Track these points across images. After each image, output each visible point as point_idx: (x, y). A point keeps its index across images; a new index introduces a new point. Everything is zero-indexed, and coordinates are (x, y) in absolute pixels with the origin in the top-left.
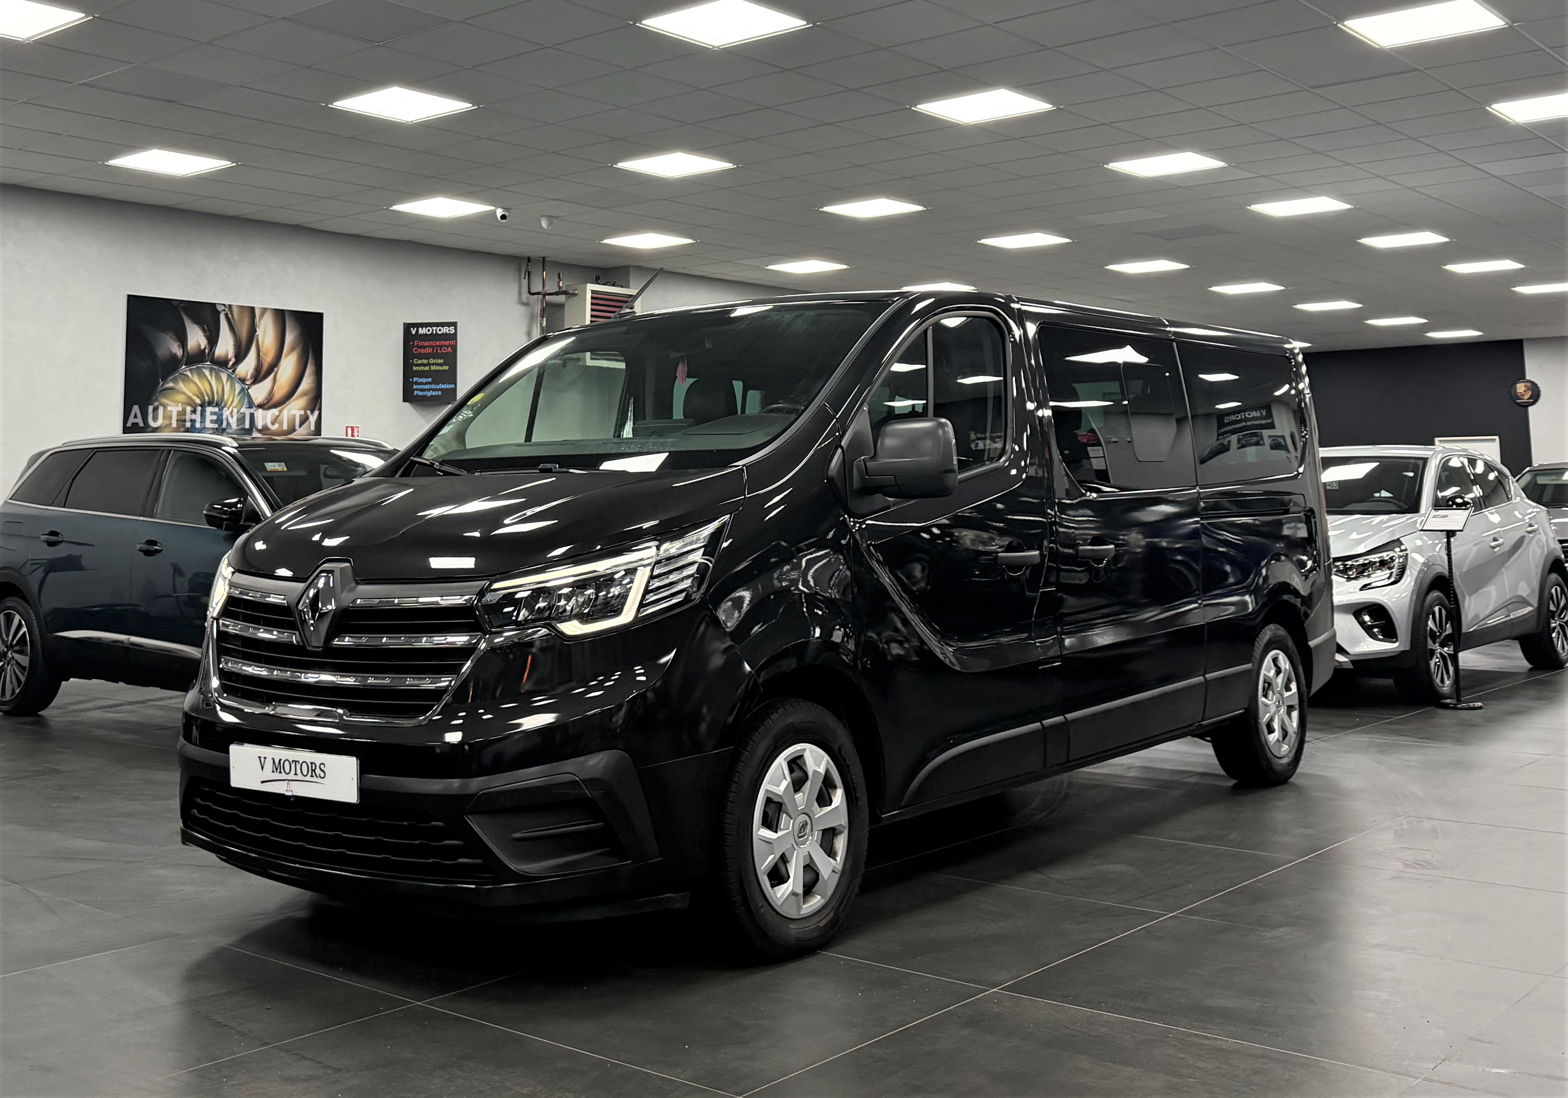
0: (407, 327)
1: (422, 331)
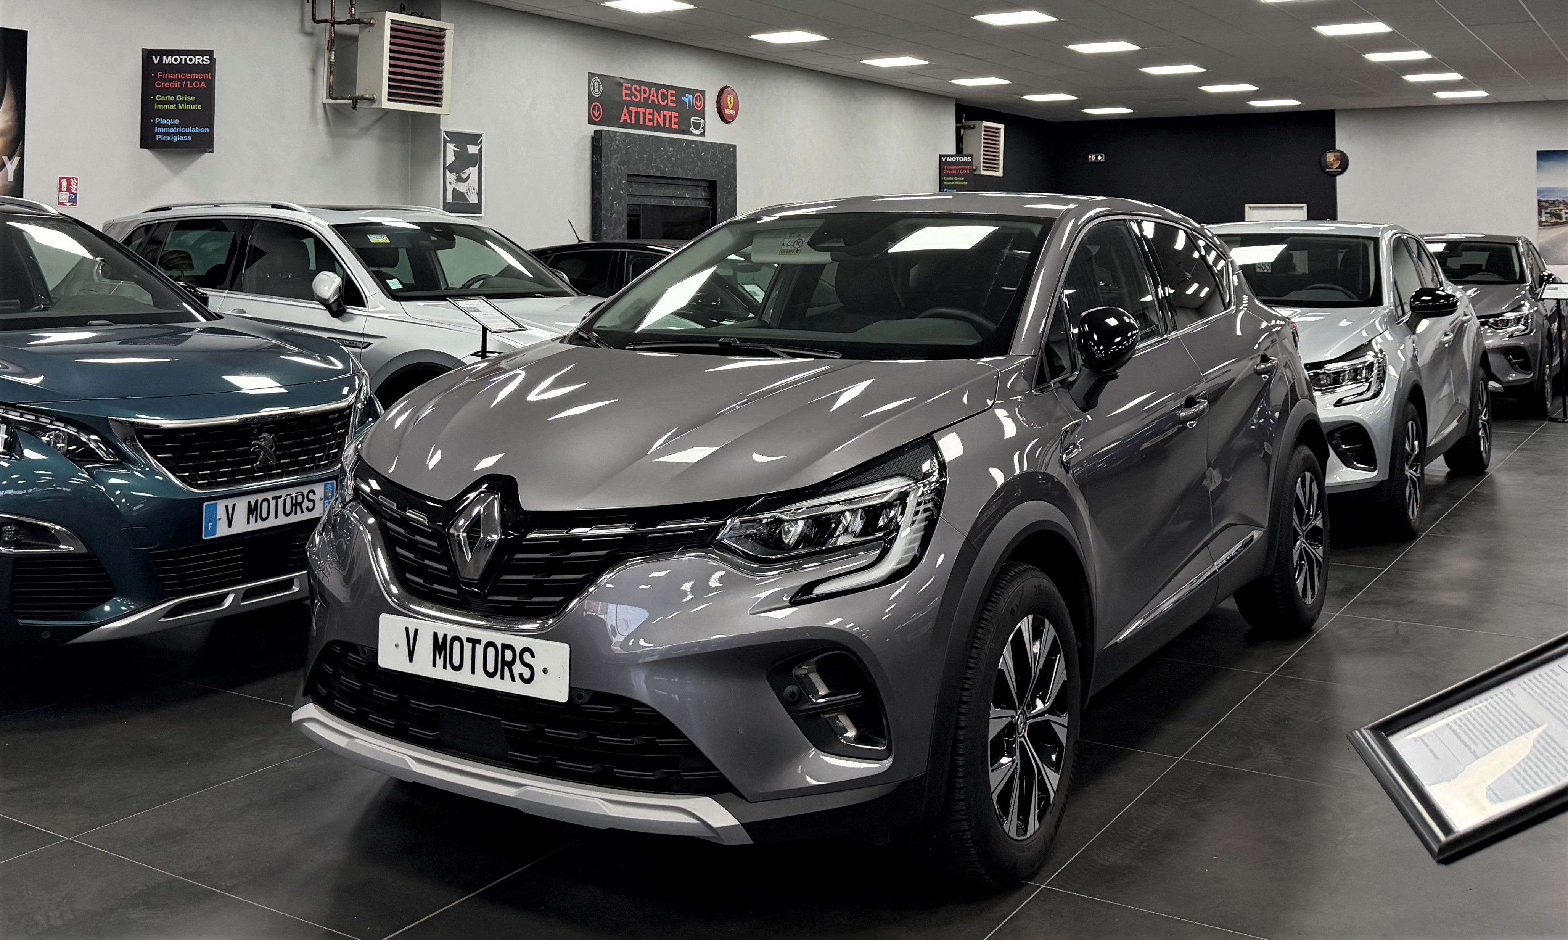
0: (148, 55)
1: (167, 60)
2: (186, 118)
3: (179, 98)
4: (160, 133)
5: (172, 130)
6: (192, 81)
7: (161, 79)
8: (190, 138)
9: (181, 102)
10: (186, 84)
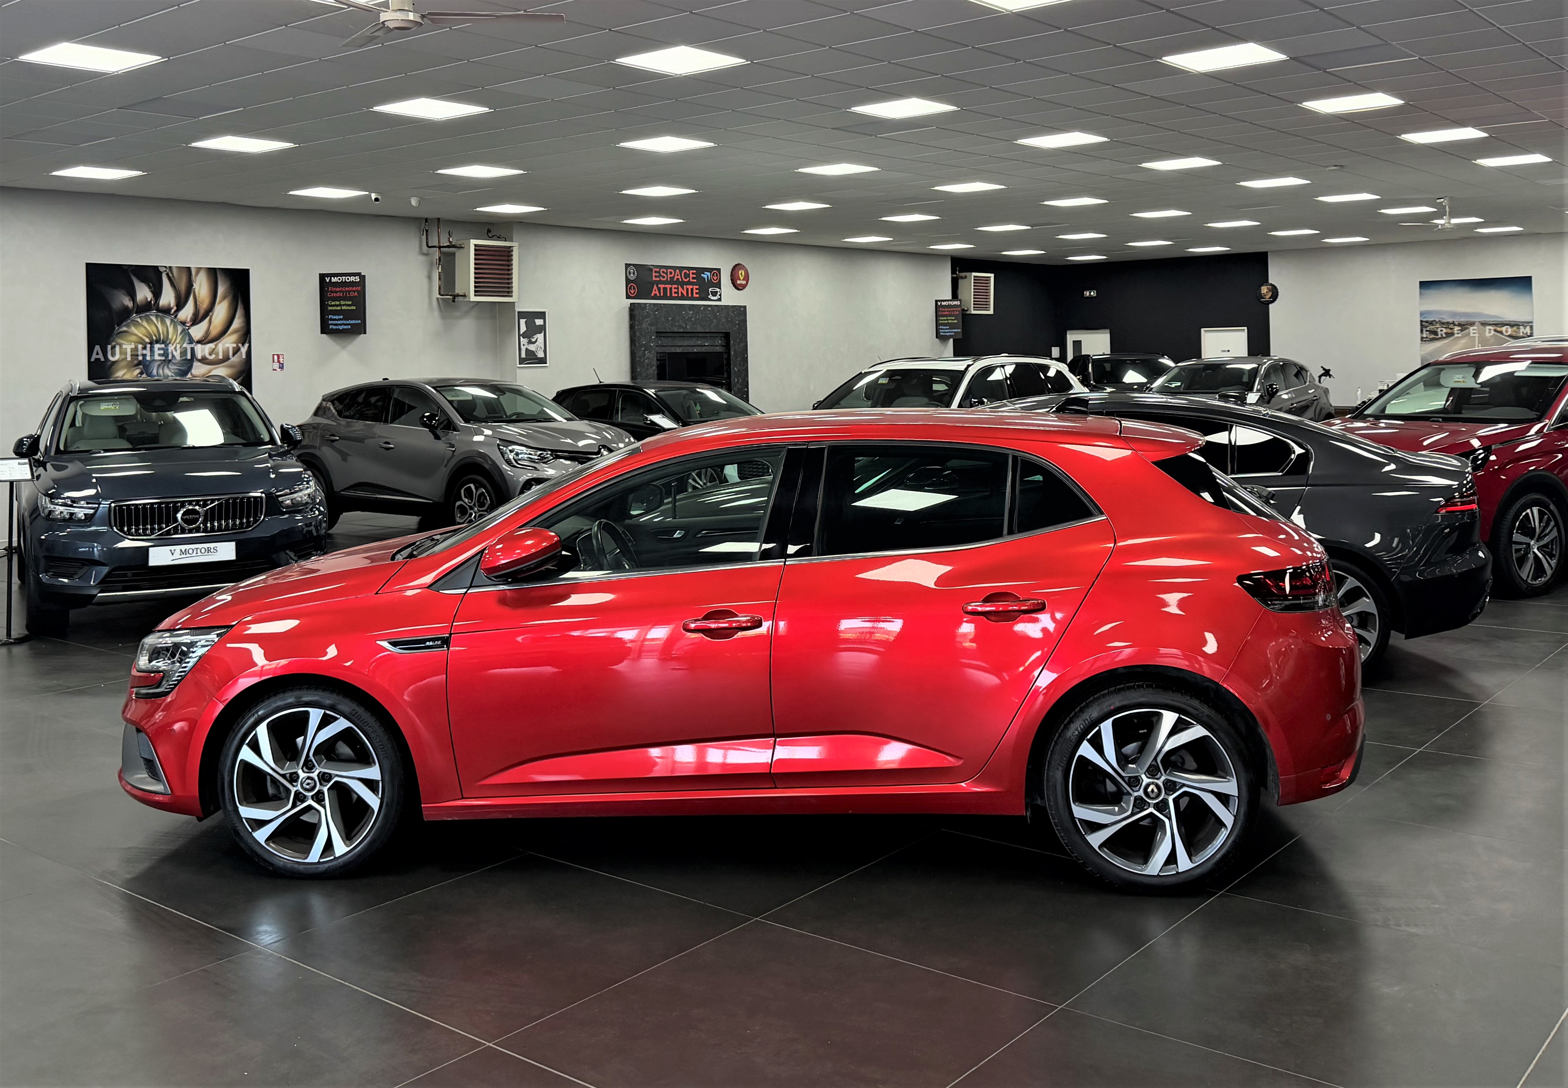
1: (334, 280)
2: (347, 315)
3: (342, 303)
4: (332, 324)
5: (339, 322)
6: (349, 292)
7: (332, 292)
8: (349, 327)
9: (344, 305)
10: (346, 294)
